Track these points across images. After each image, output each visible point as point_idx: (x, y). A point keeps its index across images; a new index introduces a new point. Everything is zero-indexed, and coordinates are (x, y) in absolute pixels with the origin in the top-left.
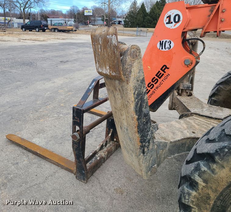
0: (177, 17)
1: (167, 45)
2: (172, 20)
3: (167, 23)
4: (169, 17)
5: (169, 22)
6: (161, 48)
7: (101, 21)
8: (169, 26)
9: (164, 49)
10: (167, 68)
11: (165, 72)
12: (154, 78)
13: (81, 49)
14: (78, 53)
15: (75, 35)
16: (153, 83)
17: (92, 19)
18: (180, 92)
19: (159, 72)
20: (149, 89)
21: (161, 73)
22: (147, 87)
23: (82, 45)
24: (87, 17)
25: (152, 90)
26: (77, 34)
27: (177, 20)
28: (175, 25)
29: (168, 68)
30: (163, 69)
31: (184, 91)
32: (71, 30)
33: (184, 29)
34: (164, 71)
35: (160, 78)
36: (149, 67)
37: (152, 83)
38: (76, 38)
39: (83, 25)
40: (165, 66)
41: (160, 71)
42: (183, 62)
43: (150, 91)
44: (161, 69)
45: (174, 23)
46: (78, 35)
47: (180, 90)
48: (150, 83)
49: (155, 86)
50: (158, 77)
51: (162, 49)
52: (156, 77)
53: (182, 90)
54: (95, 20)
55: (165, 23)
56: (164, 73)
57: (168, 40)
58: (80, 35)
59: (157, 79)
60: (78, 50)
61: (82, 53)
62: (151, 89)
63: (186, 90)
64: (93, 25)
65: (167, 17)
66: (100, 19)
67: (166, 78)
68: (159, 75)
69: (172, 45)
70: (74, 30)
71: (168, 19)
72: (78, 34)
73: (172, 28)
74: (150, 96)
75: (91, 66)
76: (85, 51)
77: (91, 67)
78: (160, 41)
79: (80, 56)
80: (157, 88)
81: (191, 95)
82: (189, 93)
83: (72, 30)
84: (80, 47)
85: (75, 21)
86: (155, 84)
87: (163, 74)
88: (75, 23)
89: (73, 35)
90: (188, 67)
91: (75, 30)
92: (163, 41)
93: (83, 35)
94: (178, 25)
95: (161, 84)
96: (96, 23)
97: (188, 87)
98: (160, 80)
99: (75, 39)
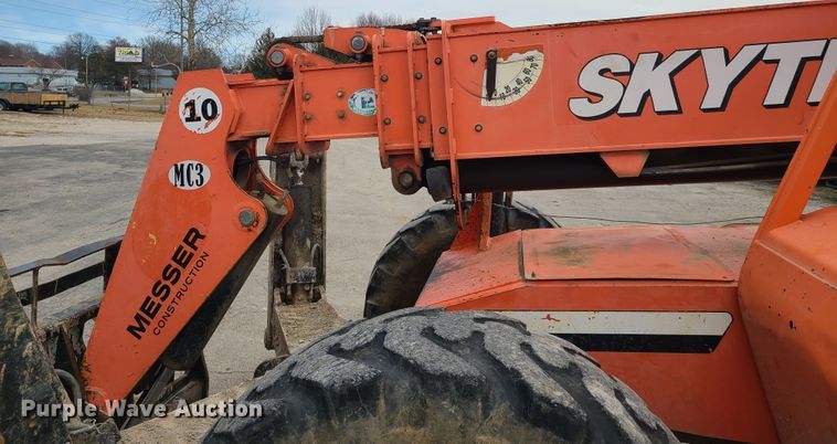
0: (209, 106)
1: (194, 176)
2: (199, 112)
3: (187, 120)
4: (191, 104)
5: (192, 118)
6: (179, 183)
7: (172, 79)
8: (192, 126)
9: (187, 187)
10: (198, 236)
11: (196, 248)
12: (169, 266)
13: (73, 168)
14: (58, 178)
15: (72, 120)
16: (168, 283)
17: (144, 72)
18: (289, 293)
19: (181, 248)
20: (157, 300)
21: (185, 252)
22: (151, 295)
23: (83, 151)
24: (126, 67)
25: (165, 305)
26: (80, 116)
27: (210, 114)
28: (206, 126)
29: (203, 237)
30: (190, 240)
31: (300, 287)
32: (58, 106)
33: (230, 135)
34: (192, 245)
35: (184, 266)
36: (152, 236)
37: (164, 283)
38: (72, 129)
39: (110, 89)
40: (193, 230)
41: (183, 244)
42: (236, 219)
43: (159, 306)
44: (186, 241)
45: (204, 121)
46: (81, 120)
47: (289, 288)
48: (159, 282)
49: (174, 289)
50: (179, 262)
51: (182, 184)
52: (174, 265)
53: (293, 286)
54: (150, 78)
55: (184, 120)
56: (193, 251)
57: (195, 163)
58: (89, 120)
59: (176, 270)
60: (61, 171)
61: (74, 180)
62: (163, 299)
63: (303, 285)
64: (145, 90)
65: (187, 105)
66: (169, 73)
67: (200, 264)
68: (181, 258)
69: (207, 174)
70: (67, 105)
71: (188, 109)
72: (84, 116)
73: (200, 132)
74: (161, 324)
75: (90, 224)
76: (86, 174)
77: (87, 228)
78: (176, 166)
79: (62, 189)
80: (179, 295)
81: (317, 297)
82: (311, 292)
83: (61, 106)
84: (72, 159)
85: (81, 78)
86: (173, 283)
87: (192, 255)
88: (81, 82)
89: (65, 120)
90: (250, 230)
91: (74, 107)
92: (182, 166)
93: (101, 121)
94: (214, 124)
95: (188, 283)
96: (154, 85)
97: (308, 278)
98: (185, 273)
99: (67, 134)
